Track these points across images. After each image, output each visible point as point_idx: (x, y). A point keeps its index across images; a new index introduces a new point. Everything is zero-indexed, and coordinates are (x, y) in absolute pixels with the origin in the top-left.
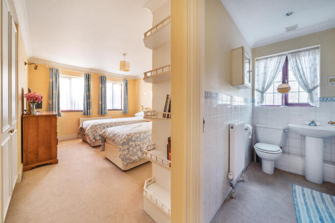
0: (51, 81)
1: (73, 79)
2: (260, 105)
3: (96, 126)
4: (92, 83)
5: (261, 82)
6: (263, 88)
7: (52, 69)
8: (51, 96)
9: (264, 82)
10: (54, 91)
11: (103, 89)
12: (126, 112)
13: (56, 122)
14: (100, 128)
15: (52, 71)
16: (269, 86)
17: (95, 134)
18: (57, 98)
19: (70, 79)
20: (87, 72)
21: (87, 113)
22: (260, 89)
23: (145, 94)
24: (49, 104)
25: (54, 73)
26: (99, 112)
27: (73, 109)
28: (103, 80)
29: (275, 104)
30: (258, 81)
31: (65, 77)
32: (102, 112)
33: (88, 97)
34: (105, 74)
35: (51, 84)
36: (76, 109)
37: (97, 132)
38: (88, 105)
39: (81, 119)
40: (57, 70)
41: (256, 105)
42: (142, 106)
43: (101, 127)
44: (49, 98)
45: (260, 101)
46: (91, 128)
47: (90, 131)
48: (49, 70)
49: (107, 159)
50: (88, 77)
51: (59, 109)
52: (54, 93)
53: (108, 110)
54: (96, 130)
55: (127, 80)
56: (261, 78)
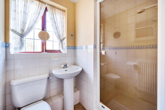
2: (18, 51)
5: (20, 22)
6: (23, 30)
9: (24, 23)
16: (30, 29)
22: (19, 31)
29: (35, 51)
30: (15, 19)
41: (12, 51)
45: (18, 46)
56: (20, 17)
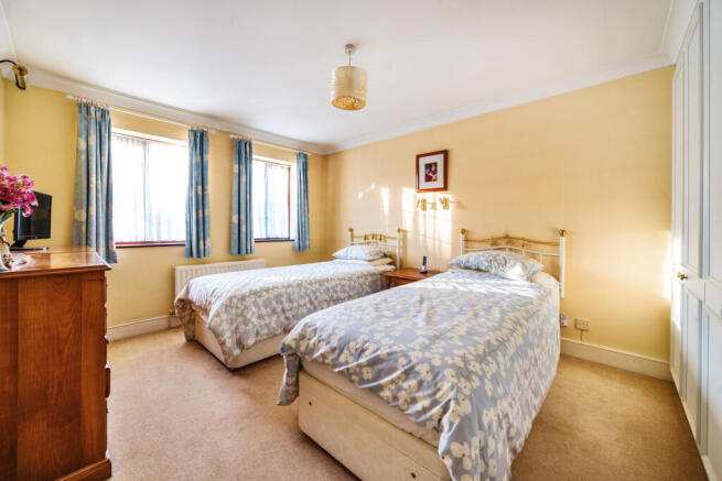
0: (83, 146)
1: (152, 147)
3: (243, 298)
4: (210, 159)
7: (88, 108)
8: (82, 198)
10: (93, 179)
11: (243, 179)
12: (305, 247)
13: (103, 299)
14: (255, 304)
15: (88, 112)
17: (242, 327)
18: (102, 204)
19: (145, 144)
20: (199, 124)
21: (195, 250)
23: (361, 195)
24: (75, 223)
25: (91, 119)
26: (230, 248)
27: (155, 239)
28: (241, 151)
31: (127, 138)
32: (240, 247)
33: (200, 202)
34: (248, 135)
35: (84, 157)
36: (165, 238)
37: (246, 322)
38: (200, 225)
39: (179, 268)
40: (104, 113)
42: (351, 230)
43: (260, 302)
44: (76, 203)
46: (227, 307)
47: (224, 317)
48: (77, 109)
49: (307, 441)
50: (200, 140)
51: (108, 237)
52: (93, 185)
53: (257, 241)
54: (242, 315)
55: (305, 156)
